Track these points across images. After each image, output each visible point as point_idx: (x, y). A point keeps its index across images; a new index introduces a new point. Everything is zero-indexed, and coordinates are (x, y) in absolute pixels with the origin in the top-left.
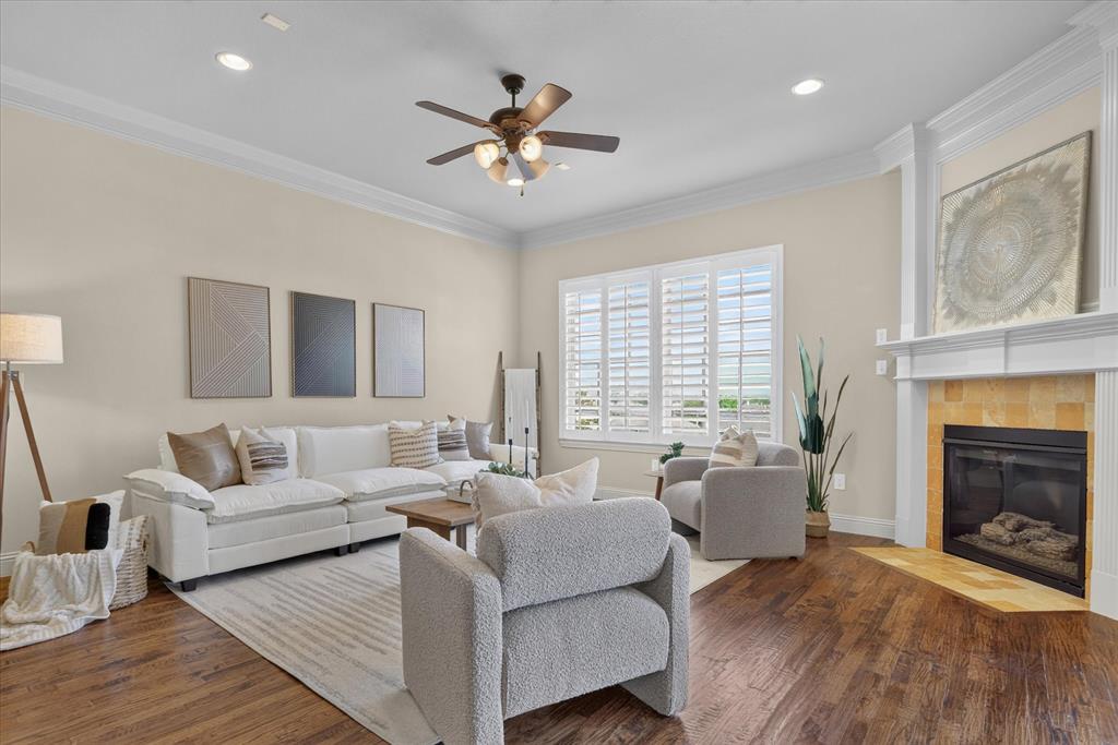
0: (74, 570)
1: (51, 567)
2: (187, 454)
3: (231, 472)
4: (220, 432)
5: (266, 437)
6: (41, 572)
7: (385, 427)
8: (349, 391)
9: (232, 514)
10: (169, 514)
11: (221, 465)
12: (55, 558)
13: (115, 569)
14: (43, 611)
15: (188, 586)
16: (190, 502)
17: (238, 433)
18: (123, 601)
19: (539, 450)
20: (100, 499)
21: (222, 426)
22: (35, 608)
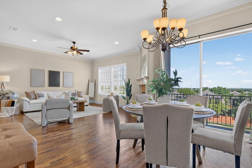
0: (9, 109)
1: (6, 109)
2: (28, 95)
3: (35, 98)
4: (34, 92)
5: (41, 93)
6: (5, 109)
7: (63, 92)
8: (59, 86)
9: (33, 103)
10: (23, 102)
11: (33, 96)
12: (7, 107)
13: (15, 109)
14: (5, 114)
15: (26, 112)
16: (26, 101)
17: (36, 92)
18: (16, 114)
19: (94, 96)
20: (14, 100)
21: (34, 91)
22: (4, 113)
